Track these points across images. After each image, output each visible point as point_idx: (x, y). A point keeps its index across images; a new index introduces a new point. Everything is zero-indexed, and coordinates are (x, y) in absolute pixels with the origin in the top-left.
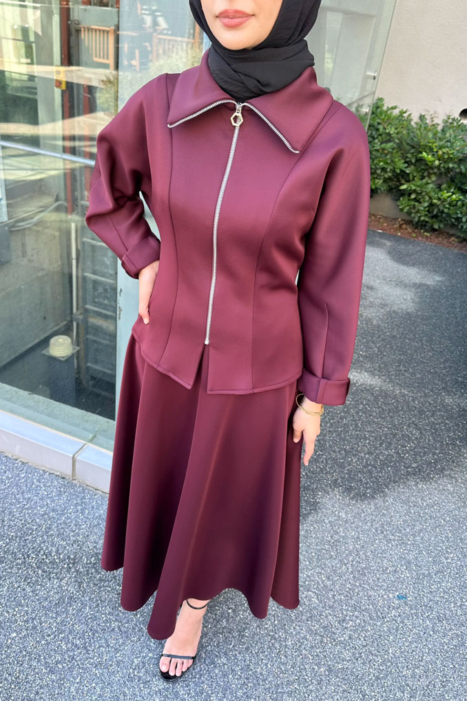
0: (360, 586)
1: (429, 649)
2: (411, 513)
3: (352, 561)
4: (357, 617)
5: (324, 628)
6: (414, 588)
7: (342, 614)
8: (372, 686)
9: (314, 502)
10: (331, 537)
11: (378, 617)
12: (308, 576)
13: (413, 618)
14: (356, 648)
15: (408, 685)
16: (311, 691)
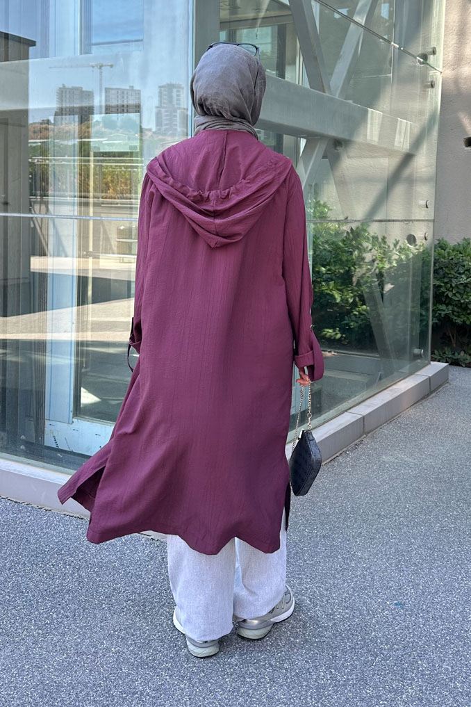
0: (358, 595)
1: (414, 635)
2: (434, 555)
3: (356, 581)
4: (347, 613)
5: (311, 618)
6: (415, 599)
7: (332, 610)
8: (346, 652)
9: (331, 546)
10: (340, 567)
11: (369, 614)
12: (306, 588)
13: (406, 616)
14: (337, 631)
15: (383, 654)
16: (282, 651)
